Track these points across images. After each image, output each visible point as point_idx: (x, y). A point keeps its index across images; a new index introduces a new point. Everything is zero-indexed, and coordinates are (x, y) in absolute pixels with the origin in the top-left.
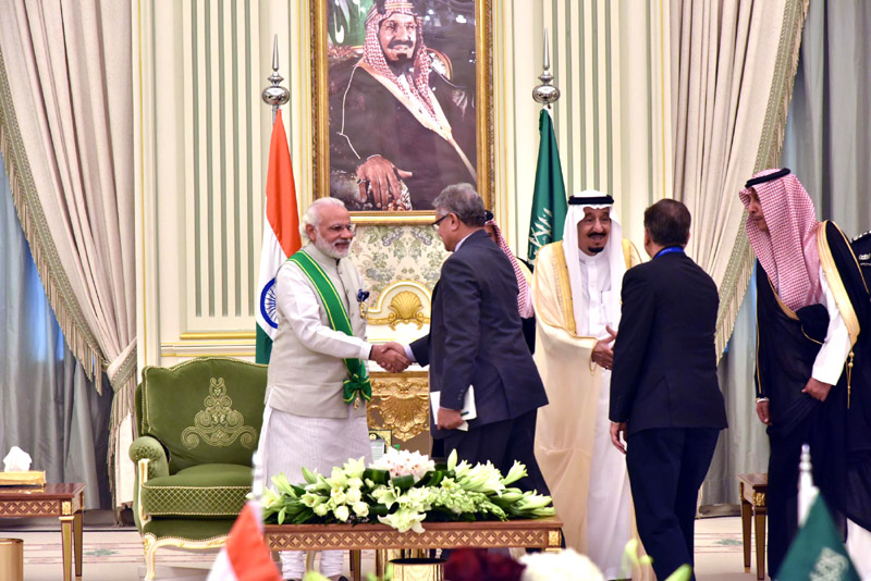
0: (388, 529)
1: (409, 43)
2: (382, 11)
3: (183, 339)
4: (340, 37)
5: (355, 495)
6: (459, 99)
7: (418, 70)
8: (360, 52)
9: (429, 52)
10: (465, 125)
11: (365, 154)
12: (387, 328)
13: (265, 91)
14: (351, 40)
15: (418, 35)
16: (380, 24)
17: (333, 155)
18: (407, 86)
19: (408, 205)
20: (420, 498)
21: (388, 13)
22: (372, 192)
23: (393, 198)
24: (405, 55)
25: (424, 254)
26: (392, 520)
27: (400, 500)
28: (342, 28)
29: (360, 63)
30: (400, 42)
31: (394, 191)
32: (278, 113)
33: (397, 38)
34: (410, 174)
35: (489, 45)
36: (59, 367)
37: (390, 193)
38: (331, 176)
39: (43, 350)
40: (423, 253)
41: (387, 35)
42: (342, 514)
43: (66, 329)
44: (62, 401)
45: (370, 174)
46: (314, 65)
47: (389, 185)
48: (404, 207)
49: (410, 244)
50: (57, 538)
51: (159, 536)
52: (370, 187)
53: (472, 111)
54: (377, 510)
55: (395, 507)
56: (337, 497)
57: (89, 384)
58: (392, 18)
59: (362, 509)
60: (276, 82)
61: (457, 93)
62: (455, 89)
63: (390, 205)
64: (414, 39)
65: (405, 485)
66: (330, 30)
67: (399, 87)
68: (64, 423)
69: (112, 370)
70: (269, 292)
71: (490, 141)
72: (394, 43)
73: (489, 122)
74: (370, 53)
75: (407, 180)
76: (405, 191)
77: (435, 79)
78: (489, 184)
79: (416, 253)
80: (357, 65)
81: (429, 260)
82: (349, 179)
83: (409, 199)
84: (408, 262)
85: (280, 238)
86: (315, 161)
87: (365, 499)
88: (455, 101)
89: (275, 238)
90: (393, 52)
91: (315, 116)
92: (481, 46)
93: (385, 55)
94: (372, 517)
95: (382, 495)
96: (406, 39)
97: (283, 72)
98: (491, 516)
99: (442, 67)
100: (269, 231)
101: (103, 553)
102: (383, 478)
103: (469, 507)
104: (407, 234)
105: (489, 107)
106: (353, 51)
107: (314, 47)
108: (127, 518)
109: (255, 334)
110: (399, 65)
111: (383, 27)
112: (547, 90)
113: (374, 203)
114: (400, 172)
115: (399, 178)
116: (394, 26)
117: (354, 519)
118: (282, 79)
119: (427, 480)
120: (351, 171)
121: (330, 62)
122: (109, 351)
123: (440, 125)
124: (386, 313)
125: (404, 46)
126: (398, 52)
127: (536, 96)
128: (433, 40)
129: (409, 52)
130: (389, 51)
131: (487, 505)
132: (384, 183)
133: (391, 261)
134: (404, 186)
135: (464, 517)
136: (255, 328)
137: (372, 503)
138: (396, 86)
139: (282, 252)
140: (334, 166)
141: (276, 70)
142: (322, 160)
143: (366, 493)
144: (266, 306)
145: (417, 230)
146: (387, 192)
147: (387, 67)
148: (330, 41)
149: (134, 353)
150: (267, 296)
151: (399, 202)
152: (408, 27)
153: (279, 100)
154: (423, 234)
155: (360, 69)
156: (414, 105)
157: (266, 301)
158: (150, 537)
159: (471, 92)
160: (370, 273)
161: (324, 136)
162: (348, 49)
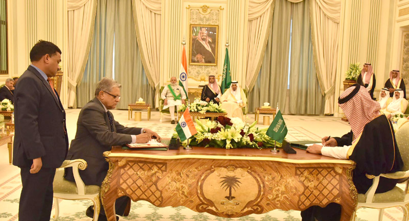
0: (200, 113)
2: (201, 31)
4: (194, 34)
5: (195, 107)
6: (213, 45)
7: (207, 41)
9: (208, 38)
11: (197, 54)
12: (199, 82)
13: (182, 43)
14: (196, 35)
15: (207, 35)
17: (192, 53)
20: (205, 109)
23: (201, 61)
25: (206, 70)
26: (200, 112)
27: (202, 109)
32: (184, 46)
36: (147, 85)
38: (192, 57)
39: (145, 83)
41: (202, 35)
42: (193, 111)
43: (148, 79)
44: (147, 91)
46: (190, 39)
47: (201, 59)
48: (203, 62)
49: (204, 69)
50: (147, 112)
52: (198, 59)
53: (215, 47)
54: (198, 110)
55: (201, 110)
56: (192, 108)
57: (152, 88)
59: (196, 110)
65: (203, 107)
67: (203, 43)
68: (148, 94)
69: (155, 87)
70: (182, 75)
71: (217, 53)
73: (217, 49)
74: (199, 37)
76: (203, 60)
77: (209, 42)
84: (203, 71)
86: (189, 54)
87: (196, 108)
90: (203, 37)
93: (201, 38)
94: (197, 111)
95: (199, 108)
96: (205, 35)
97: (185, 40)
98: (216, 112)
100: (182, 65)
101: (154, 115)
102: (199, 105)
103: (213, 110)
104: (204, 67)
105: (218, 47)
107: (190, 36)
108: (157, 110)
110: (203, 39)
111: (201, 33)
112: (227, 45)
113: (198, 61)
114: (203, 57)
116: (203, 33)
117: (195, 112)
119: (206, 106)
120: (195, 56)
121: (192, 38)
122: (155, 83)
123: (209, 49)
124: (200, 79)
127: (226, 46)
128: (209, 35)
129: (205, 37)
131: (216, 110)
133: (201, 71)
135: (212, 112)
137: (197, 109)
140: (192, 55)
143: (197, 107)
147: (201, 40)
149: (159, 84)
152: (205, 33)
153: (184, 44)
154: (206, 67)
155: (197, 40)
156: (206, 46)
158: (162, 113)
159: (215, 45)
160: (197, 73)
161: (191, 50)
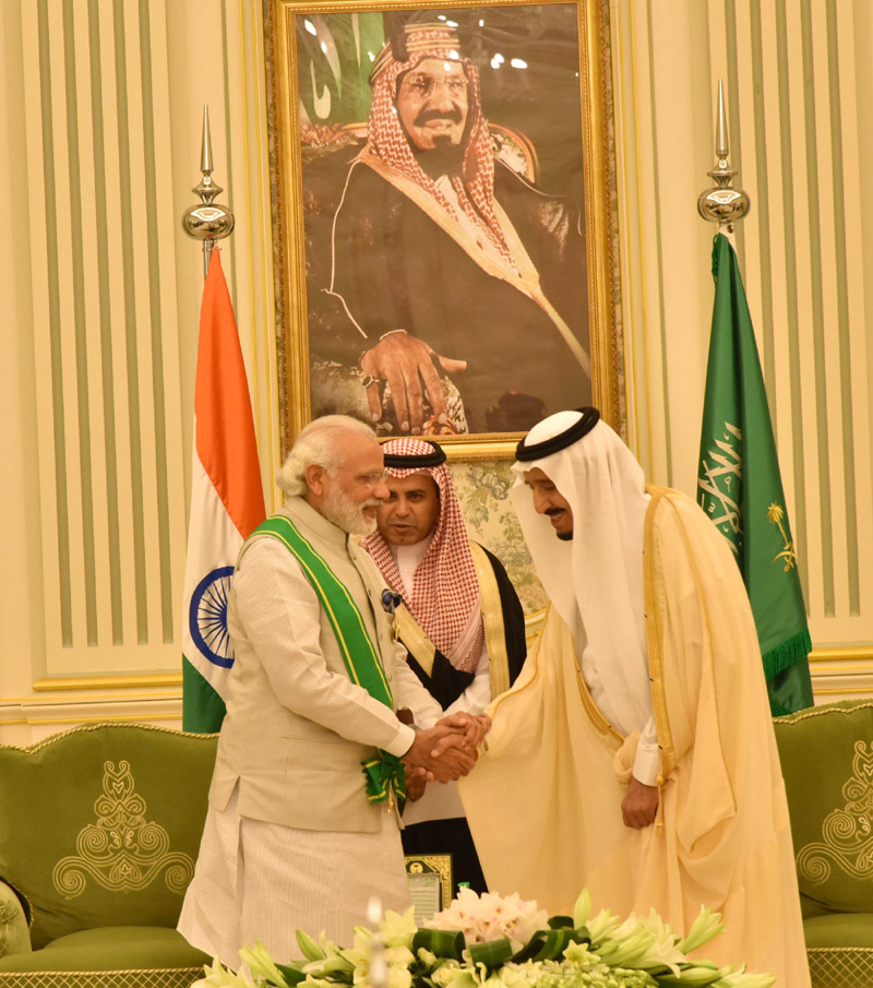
1: (455, 115)
2: (401, 56)
3: (39, 690)
4: (323, 107)
5: (399, 980)
6: (554, 220)
7: (474, 168)
8: (361, 134)
9: (492, 131)
11: (375, 330)
13: (188, 214)
14: (345, 112)
15: (470, 100)
16: (399, 80)
17: (315, 333)
18: (451, 197)
19: (462, 424)
20: (525, 983)
21: (414, 59)
22: (391, 401)
23: (430, 411)
24: (448, 138)
25: (494, 516)
28: (326, 90)
29: (362, 156)
30: (438, 114)
31: (435, 398)
32: (213, 256)
33: (433, 107)
34: (463, 364)
35: (607, 114)
37: (426, 402)
38: (313, 374)
40: (491, 514)
41: (414, 104)
45: (387, 365)
46: (276, 162)
47: (424, 387)
48: (454, 428)
49: (466, 499)
52: (388, 391)
53: (577, 240)
56: (364, 985)
58: (421, 68)
60: (207, 195)
61: (549, 207)
62: (546, 200)
63: (426, 425)
64: (464, 106)
65: (495, 958)
66: (304, 94)
67: (437, 199)
70: (206, 596)
71: (614, 297)
72: (424, 117)
73: (611, 263)
74: (379, 135)
75: (458, 377)
76: (454, 398)
77: (506, 182)
78: (614, 380)
79: (479, 515)
80: (358, 160)
81: (504, 527)
82: (347, 377)
83: (461, 413)
85: (223, 494)
86: (282, 344)
88: (545, 223)
89: (214, 493)
90: (424, 134)
91: (280, 260)
92: (592, 117)
93: (411, 141)
95: (452, 979)
96: (450, 107)
97: (219, 178)
99: (518, 161)
105: (610, 233)
106: (347, 132)
107: (275, 128)
109: (181, 678)
110: (438, 158)
111: (405, 87)
112: (725, 198)
113: (395, 423)
114: (445, 362)
115: (442, 372)
116: (426, 83)
118: (219, 191)
119: (536, 950)
120: (350, 362)
121: (304, 156)
123: (517, 269)
125: (446, 122)
126: (435, 132)
127: (707, 210)
128: (495, 103)
129: (455, 133)
130: (418, 131)
132: (412, 383)
134: (452, 387)
136: (180, 666)
138: (431, 198)
139: (229, 521)
140: (317, 353)
141: (207, 173)
142: (294, 341)
143: (420, 976)
144: (201, 624)
145: (480, 471)
146: (420, 401)
147: (413, 162)
148: (304, 114)
150: (203, 605)
151: (443, 418)
152: (452, 85)
153: (212, 232)
154: (491, 478)
155: (363, 168)
156: (466, 232)
157: (201, 614)
159: (576, 208)
161: (296, 297)
162: (339, 129)
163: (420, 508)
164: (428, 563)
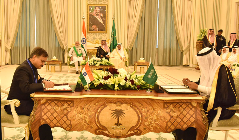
0: (96, 66)
4: (91, 11)
5: (92, 62)
6: (104, 19)
7: (99, 16)
10: (104, 22)
11: (93, 25)
12: (95, 44)
13: (82, 17)
14: (92, 12)
15: (99, 11)
16: (95, 10)
20: (99, 63)
26: (96, 65)
27: (97, 63)
32: (84, 20)
35: (107, 13)
36: (59, 48)
39: (57, 46)
41: (96, 12)
42: (91, 64)
43: (60, 43)
44: (59, 51)
45: (94, 27)
46: (88, 15)
48: (97, 31)
50: (59, 66)
51: (70, 66)
53: (105, 20)
54: (94, 64)
55: (97, 64)
56: (90, 62)
57: (62, 49)
59: (93, 64)
65: (98, 61)
66: (90, 11)
67: (97, 17)
68: (59, 54)
69: (65, 48)
71: (107, 24)
73: (107, 22)
74: (94, 13)
75: (98, 28)
76: (97, 29)
77: (101, 17)
78: (107, 28)
84: (97, 37)
85: (84, 34)
86: (88, 25)
87: (93, 63)
90: (96, 13)
91: (88, 20)
92: (106, 13)
94: (94, 65)
95: (95, 62)
97: (84, 15)
98: (107, 65)
99: (102, 15)
100: (82, 33)
101: (63, 68)
102: (95, 61)
103: (105, 64)
104: (98, 34)
105: (107, 20)
107: (88, 13)
108: (66, 64)
110: (97, 15)
112: (114, 18)
113: (94, 30)
116: (97, 10)
117: (92, 65)
119: (100, 61)
120: (92, 27)
122: (64, 46)
124: (95, 42)
127: (113, 19)
128: (101, 12)
129: (98, 13)
131: (107, 64)
133: (96, 37)
135: (104, 65)
137: (94, 63)
140: (90, 26)
149: (67, 46)
153: (84, 19)
155: (93, 15)
156: (99, 19)
158: (69, 66)
159: (105, 18)
160: (93, 38)
161: (89, 23)
163: (105, 43)
164: (105, 47)
